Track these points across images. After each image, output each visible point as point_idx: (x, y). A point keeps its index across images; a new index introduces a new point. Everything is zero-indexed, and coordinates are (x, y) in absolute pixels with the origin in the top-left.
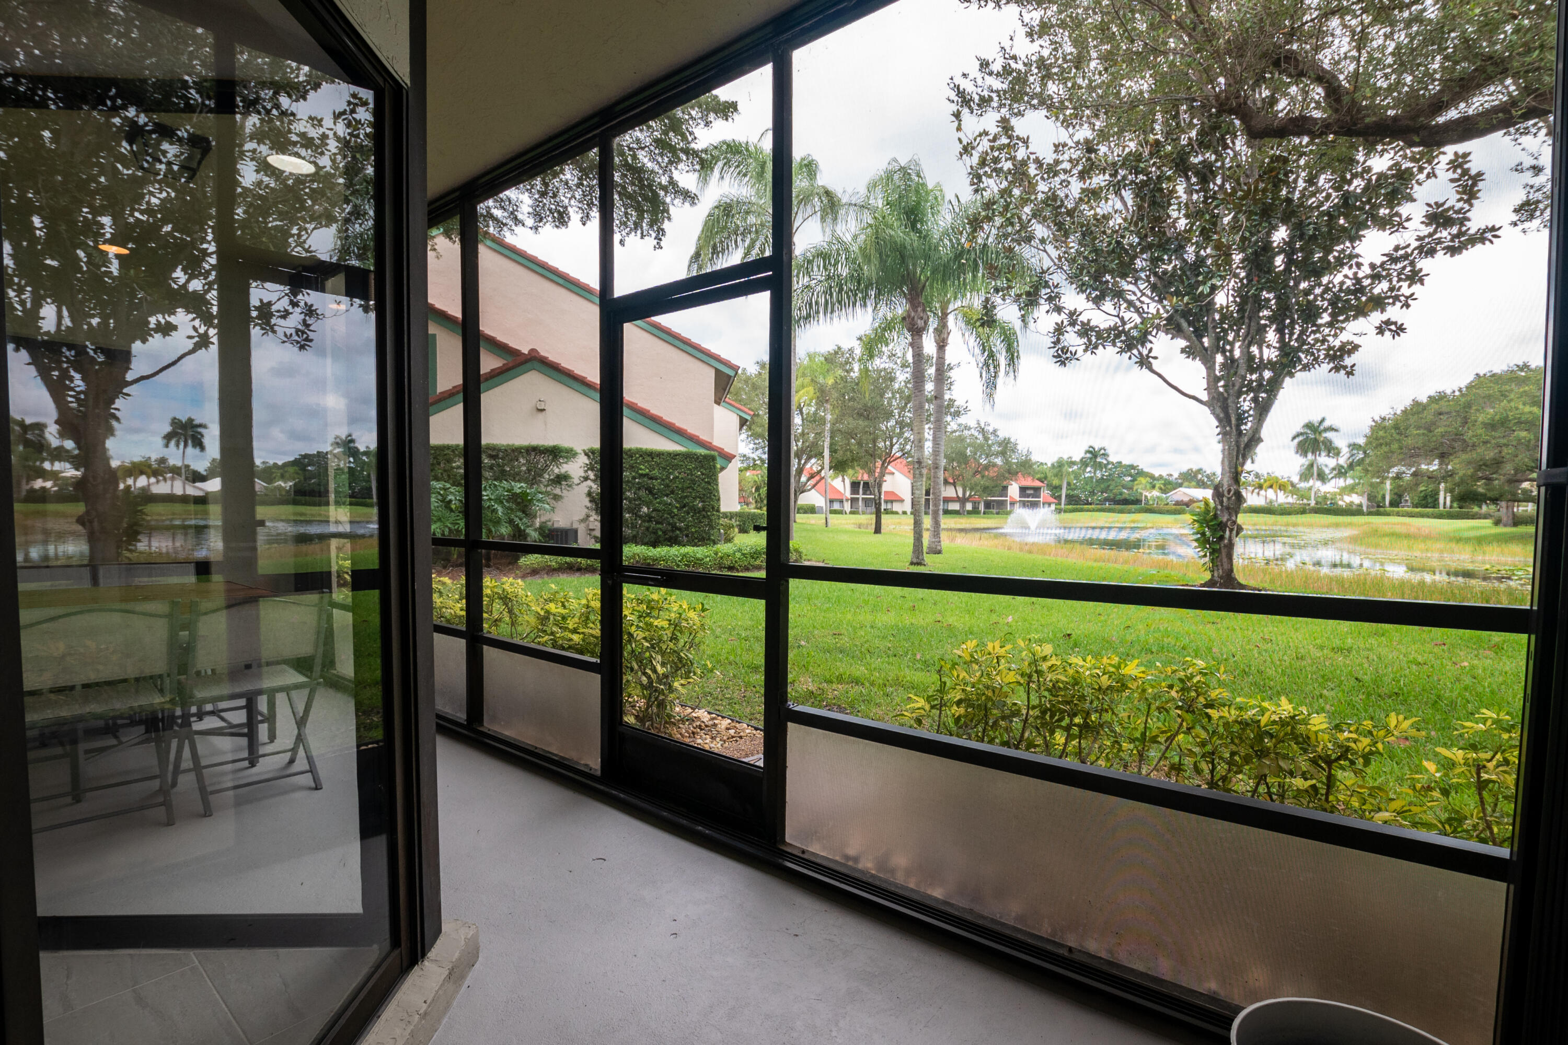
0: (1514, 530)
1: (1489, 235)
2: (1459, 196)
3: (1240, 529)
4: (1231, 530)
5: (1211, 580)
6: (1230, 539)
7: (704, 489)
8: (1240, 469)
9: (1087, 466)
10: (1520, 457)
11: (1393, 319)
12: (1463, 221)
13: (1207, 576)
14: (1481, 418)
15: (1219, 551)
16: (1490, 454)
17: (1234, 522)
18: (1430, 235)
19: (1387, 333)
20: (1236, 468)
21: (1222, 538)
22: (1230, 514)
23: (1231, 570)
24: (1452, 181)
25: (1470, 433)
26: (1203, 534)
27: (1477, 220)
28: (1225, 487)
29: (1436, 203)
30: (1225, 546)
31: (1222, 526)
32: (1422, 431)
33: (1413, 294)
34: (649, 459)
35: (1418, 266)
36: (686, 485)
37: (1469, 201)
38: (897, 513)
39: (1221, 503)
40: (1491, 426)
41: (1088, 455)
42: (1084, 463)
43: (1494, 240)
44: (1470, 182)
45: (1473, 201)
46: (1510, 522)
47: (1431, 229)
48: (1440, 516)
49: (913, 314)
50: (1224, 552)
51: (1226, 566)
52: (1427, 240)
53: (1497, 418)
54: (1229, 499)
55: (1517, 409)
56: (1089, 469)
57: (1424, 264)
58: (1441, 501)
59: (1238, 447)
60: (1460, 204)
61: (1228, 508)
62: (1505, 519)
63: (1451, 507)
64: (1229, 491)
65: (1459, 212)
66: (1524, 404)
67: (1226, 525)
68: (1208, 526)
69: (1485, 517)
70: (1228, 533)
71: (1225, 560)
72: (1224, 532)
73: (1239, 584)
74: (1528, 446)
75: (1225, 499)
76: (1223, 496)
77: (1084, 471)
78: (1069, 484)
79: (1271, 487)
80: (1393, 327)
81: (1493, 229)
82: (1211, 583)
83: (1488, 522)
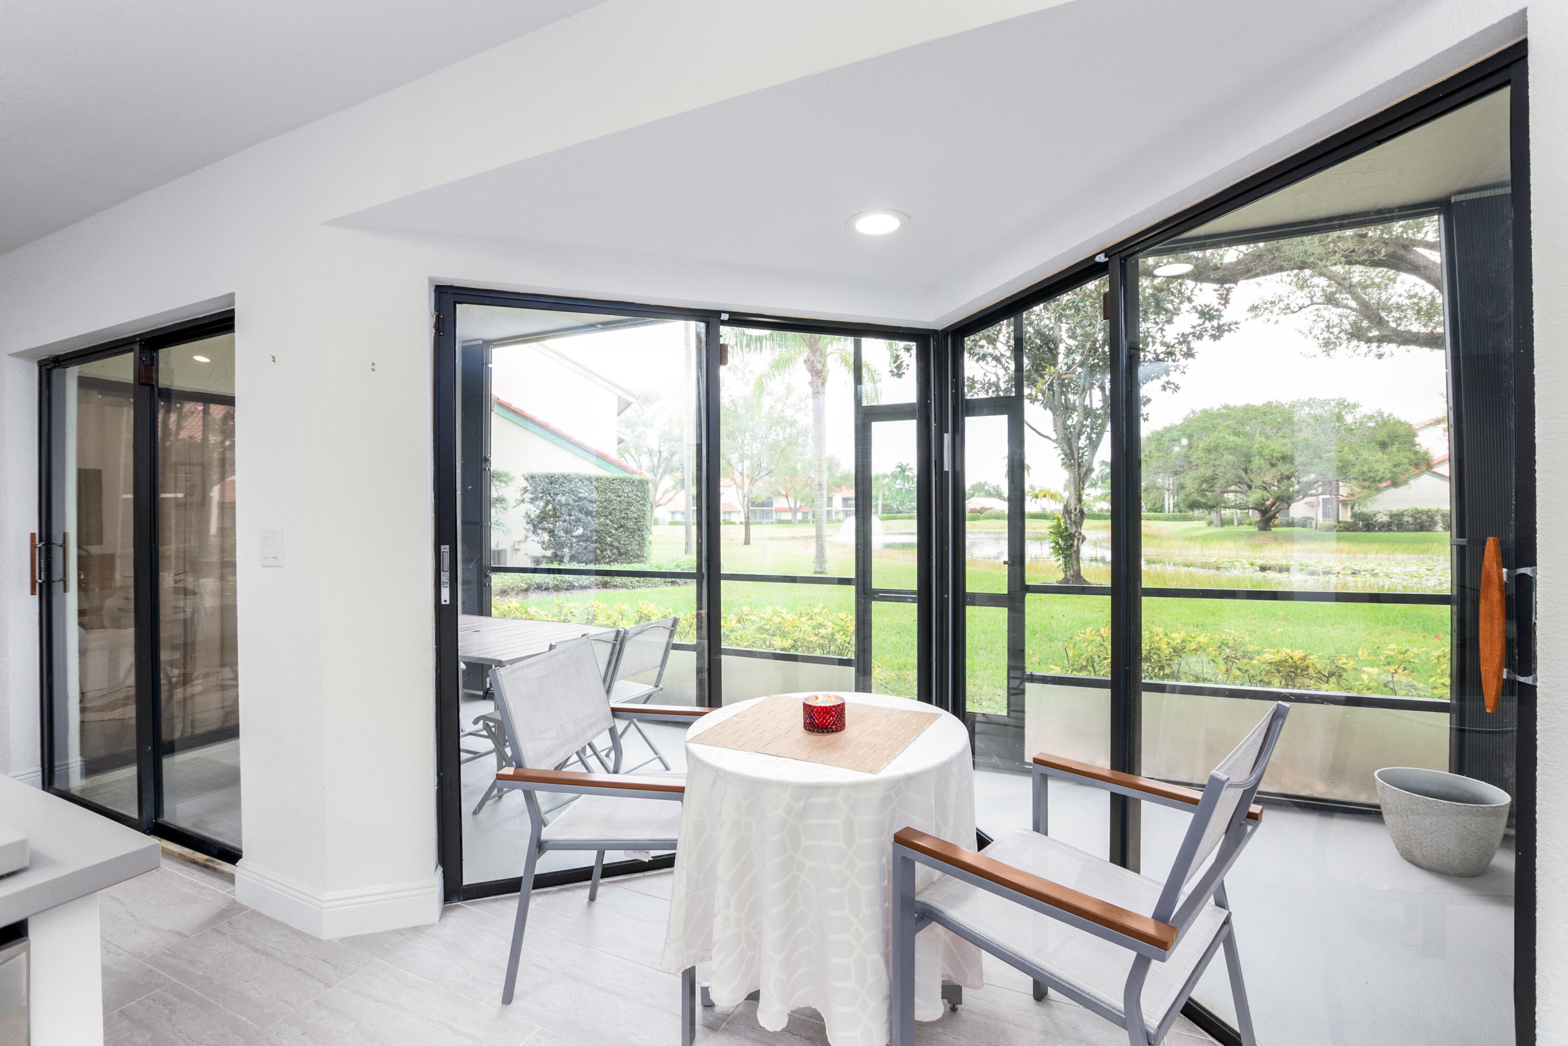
0: (1220, 530)
1: (1233, 327)
2: (1219, 301)
3: (1084, 539)
4: (1078, 539)
5: (1064, 579)
6: (1078, 547)
7: (639, 510)
8: (1082, 492)
9: (897, 479)
10: (1228, 475)
11: (1171, 381)
12: (1219, 317)
13: (1061, 576)
14: (1201, 445)
15: (1070, 555)
16: (1209, 473)
17: (1080, 533)
18: (1199, 325)
19: (1168, 390)
20: (1079, 492)
21: (1072, 545)
22: (1077, 527)
23: (1080, 570)
24: (1215, 290)
25: (1195, 457)
26: (1057, 543)
27: (1228, 316)
28: (1072, 507)
29: (1205, 305)
30: (1074, 552)
31: (1071, 537)
32: (1162, 454)
33: (1187, 365)
34: (588, 483)
35: (1192, 346)
36: (623, 507)
37: (1224, 305)
38: (734, 523)
39: (1070, 518)
40: (1208, 451)
41: (899, 470)
42: (894, 476)
43: (1236, 330)
44: (1225, 292)
45: (1227, 305)
46: (1219, 524)
47: (1201, 321)
48: (1167, 519)
49: (812, 358)
50: (1074, 556)
51: (1075, 568)
52: (1197, 328)
53: (1212, 445)
54: (1076, 515)
55: (1225, 438)
56: (898, 481)
57: (1195, 344)
58: (1166, 506)
59: (1079, 475)
60: (1220, 306)
61: (1075, 522)
62: (1215, 522)
63: (1174, 511)
64: (1076, 509)
65: (1217, 310)
66: (1229, 435)
67: (1074, 536)
68: (1061, 537)
69: (1199, 519)
70: (1076, 542)
71: (1075, 562)
72: (1073, 540)
73: (1084, 580)
74: (1233, 466)
75: (1073, 516)
76: (1071, 513)
77: (895, 483)
78: (884, 495)
79: (1045, 496)
80: (1172, 386)
81: (1236, 323)
82: (1066, 580)
83: (1203, 524)
